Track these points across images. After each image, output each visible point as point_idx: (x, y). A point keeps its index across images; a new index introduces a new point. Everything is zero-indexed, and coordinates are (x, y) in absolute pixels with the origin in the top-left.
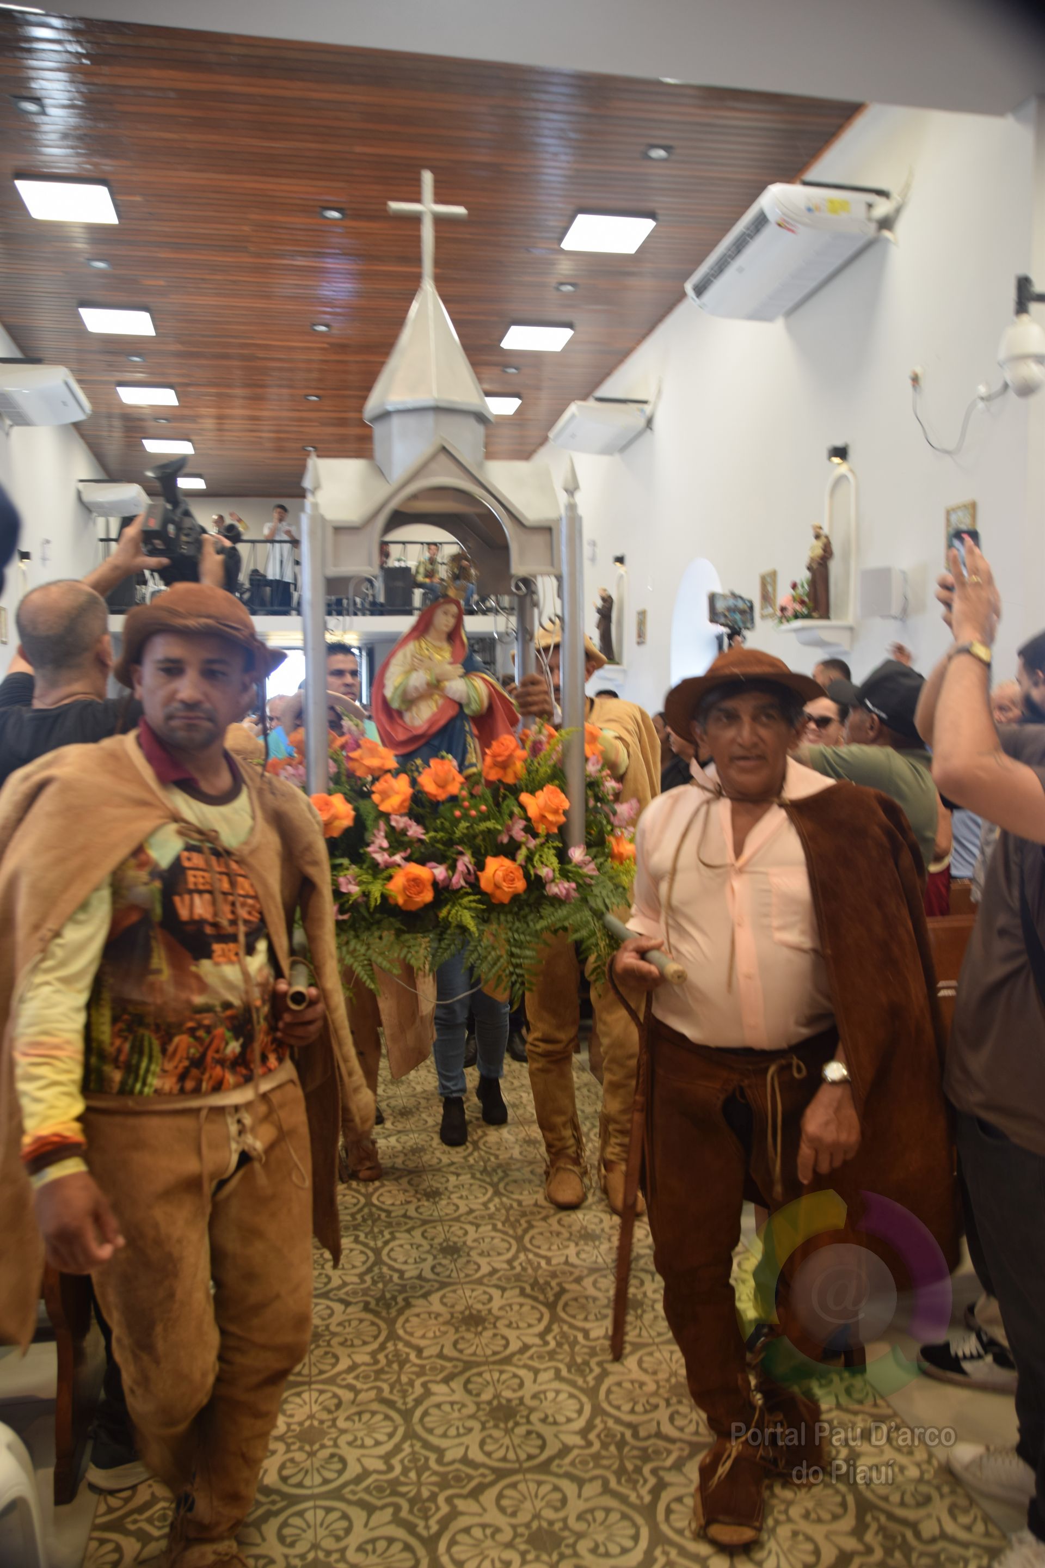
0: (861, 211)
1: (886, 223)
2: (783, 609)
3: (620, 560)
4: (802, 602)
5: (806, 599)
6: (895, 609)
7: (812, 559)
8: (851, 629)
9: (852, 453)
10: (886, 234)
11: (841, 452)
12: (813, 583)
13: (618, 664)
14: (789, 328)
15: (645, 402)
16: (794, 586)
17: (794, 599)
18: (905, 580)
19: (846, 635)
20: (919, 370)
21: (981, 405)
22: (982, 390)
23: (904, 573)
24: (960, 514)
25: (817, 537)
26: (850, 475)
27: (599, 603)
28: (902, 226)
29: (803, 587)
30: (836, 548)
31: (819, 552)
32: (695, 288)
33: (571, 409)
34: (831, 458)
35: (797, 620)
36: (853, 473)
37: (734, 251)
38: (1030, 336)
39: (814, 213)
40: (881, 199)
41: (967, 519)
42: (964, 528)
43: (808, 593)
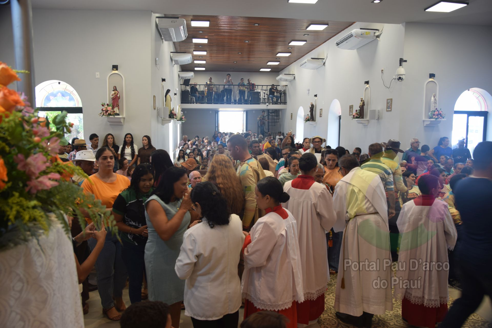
0: (373, 34)
1: (378, 37)
2: (354, 116)
3: (316, 96)
4: (358, 115)
5: (359, 114)
6: (376, 118)
7: (360, 105)
8: (368, 120)
9: (370, 83)
10: (378, 39)
11: (367, 83)
12: (360, 110)
13: (315, 121)
14: (357, 52)
15: (324, 59)
16: (356, 110)
17: (356, 114)
19: (367, 122)
20: (383, 69)
21: (394, 80)
22: (394, 77)
23: (379, 111)
24: (389, 100)
25: (362, 101)
26: (369, 88)
27: (310, 106)
28: (381, 37)
29: (358, 111)
30: (365, 103)
31: (362, 104)
32: (337, 44)
33: (305, 61)
34: (365, 84)
35: (357, 118)
36: (370, 87)
37: (346, 39)
38: (401, 70)
39: (363, 35)
40: (377, 31)
41: (391, 102)
42: (390, 103)
43: (359, 113)
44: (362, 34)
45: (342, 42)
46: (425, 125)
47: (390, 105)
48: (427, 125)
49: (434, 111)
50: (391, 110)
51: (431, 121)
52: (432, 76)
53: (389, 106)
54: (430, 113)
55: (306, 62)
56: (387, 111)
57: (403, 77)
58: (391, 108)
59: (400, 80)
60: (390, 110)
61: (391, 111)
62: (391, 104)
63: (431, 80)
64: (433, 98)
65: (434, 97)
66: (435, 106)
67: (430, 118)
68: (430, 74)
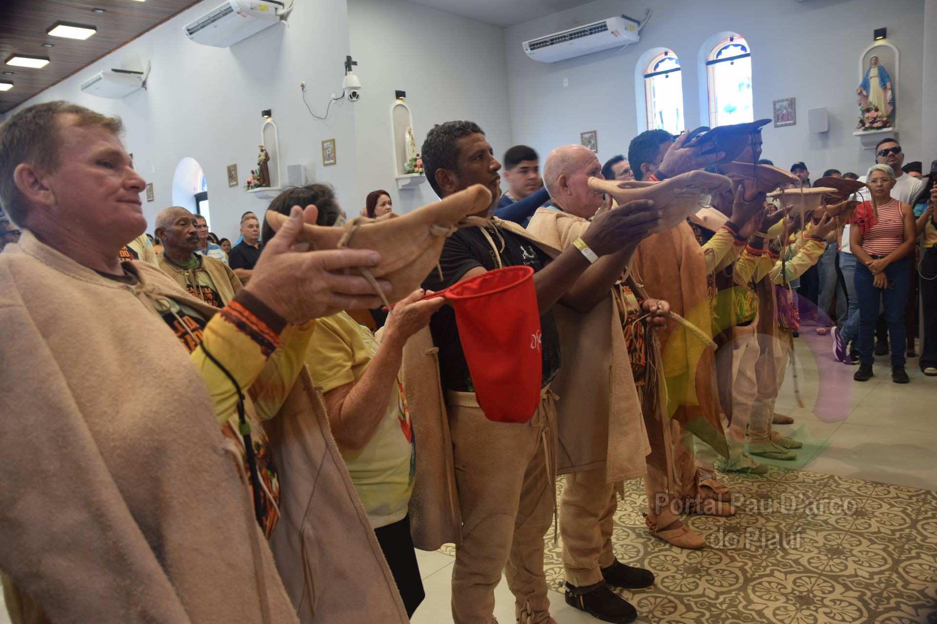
0: (273, 12)
1: (283, 17)
2: (249, 183)
5: (259, 178)
7: (260, 161)
9: (273, 113)
10: (283, 21)
11: (268, 113)
12: (261, 171)
15: (142, 73)
16: (253, 172)
17: (254, 179)
18: (305, 170)
20: (304, 83)
21: (334, 101)
22: (333, 96)
23: (305, 167)
24: (328, 143)
25: (262, 151)
26: (274, 124)
28: (290, 18)
29: (257, 173)
31: (263, 157)
32: (188, 30)
33: (98, 74)
34: (263, 116)
35: (257, 186)
36: (275, 122)
37: (214, 19)
38: (353, 79)
39: (254, 10)
40: (281, 7)
41: (332, 146)
42: (330, 149)
43: (259, 176)
44: (252, 9)
45: (203, 26)
46: (400, 187)
47: (332, 153)
48: (403, 186)
49: (415, 160)
50: (335, 161)
51: (412, 178)
52: (400, 94)
53: (329, 155)
54: (406, 164)
55: (100, 79)
56: (325, 165)
57: (358, 93)
58: (334, 158)
59: (354, 99)
60: (332, 161)
61: (335, 163)
62: (334, 149)
63: (399, 102)
64: (407, 136)
65: (410, 133)
66: (413, 151)
67: (409, 172)
68: (396, 91)
